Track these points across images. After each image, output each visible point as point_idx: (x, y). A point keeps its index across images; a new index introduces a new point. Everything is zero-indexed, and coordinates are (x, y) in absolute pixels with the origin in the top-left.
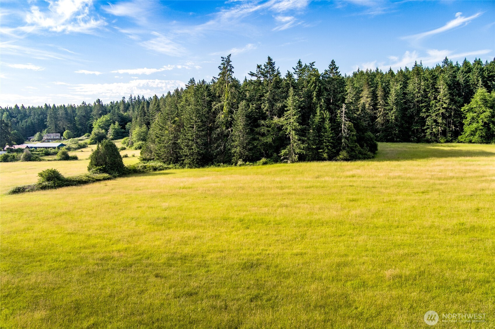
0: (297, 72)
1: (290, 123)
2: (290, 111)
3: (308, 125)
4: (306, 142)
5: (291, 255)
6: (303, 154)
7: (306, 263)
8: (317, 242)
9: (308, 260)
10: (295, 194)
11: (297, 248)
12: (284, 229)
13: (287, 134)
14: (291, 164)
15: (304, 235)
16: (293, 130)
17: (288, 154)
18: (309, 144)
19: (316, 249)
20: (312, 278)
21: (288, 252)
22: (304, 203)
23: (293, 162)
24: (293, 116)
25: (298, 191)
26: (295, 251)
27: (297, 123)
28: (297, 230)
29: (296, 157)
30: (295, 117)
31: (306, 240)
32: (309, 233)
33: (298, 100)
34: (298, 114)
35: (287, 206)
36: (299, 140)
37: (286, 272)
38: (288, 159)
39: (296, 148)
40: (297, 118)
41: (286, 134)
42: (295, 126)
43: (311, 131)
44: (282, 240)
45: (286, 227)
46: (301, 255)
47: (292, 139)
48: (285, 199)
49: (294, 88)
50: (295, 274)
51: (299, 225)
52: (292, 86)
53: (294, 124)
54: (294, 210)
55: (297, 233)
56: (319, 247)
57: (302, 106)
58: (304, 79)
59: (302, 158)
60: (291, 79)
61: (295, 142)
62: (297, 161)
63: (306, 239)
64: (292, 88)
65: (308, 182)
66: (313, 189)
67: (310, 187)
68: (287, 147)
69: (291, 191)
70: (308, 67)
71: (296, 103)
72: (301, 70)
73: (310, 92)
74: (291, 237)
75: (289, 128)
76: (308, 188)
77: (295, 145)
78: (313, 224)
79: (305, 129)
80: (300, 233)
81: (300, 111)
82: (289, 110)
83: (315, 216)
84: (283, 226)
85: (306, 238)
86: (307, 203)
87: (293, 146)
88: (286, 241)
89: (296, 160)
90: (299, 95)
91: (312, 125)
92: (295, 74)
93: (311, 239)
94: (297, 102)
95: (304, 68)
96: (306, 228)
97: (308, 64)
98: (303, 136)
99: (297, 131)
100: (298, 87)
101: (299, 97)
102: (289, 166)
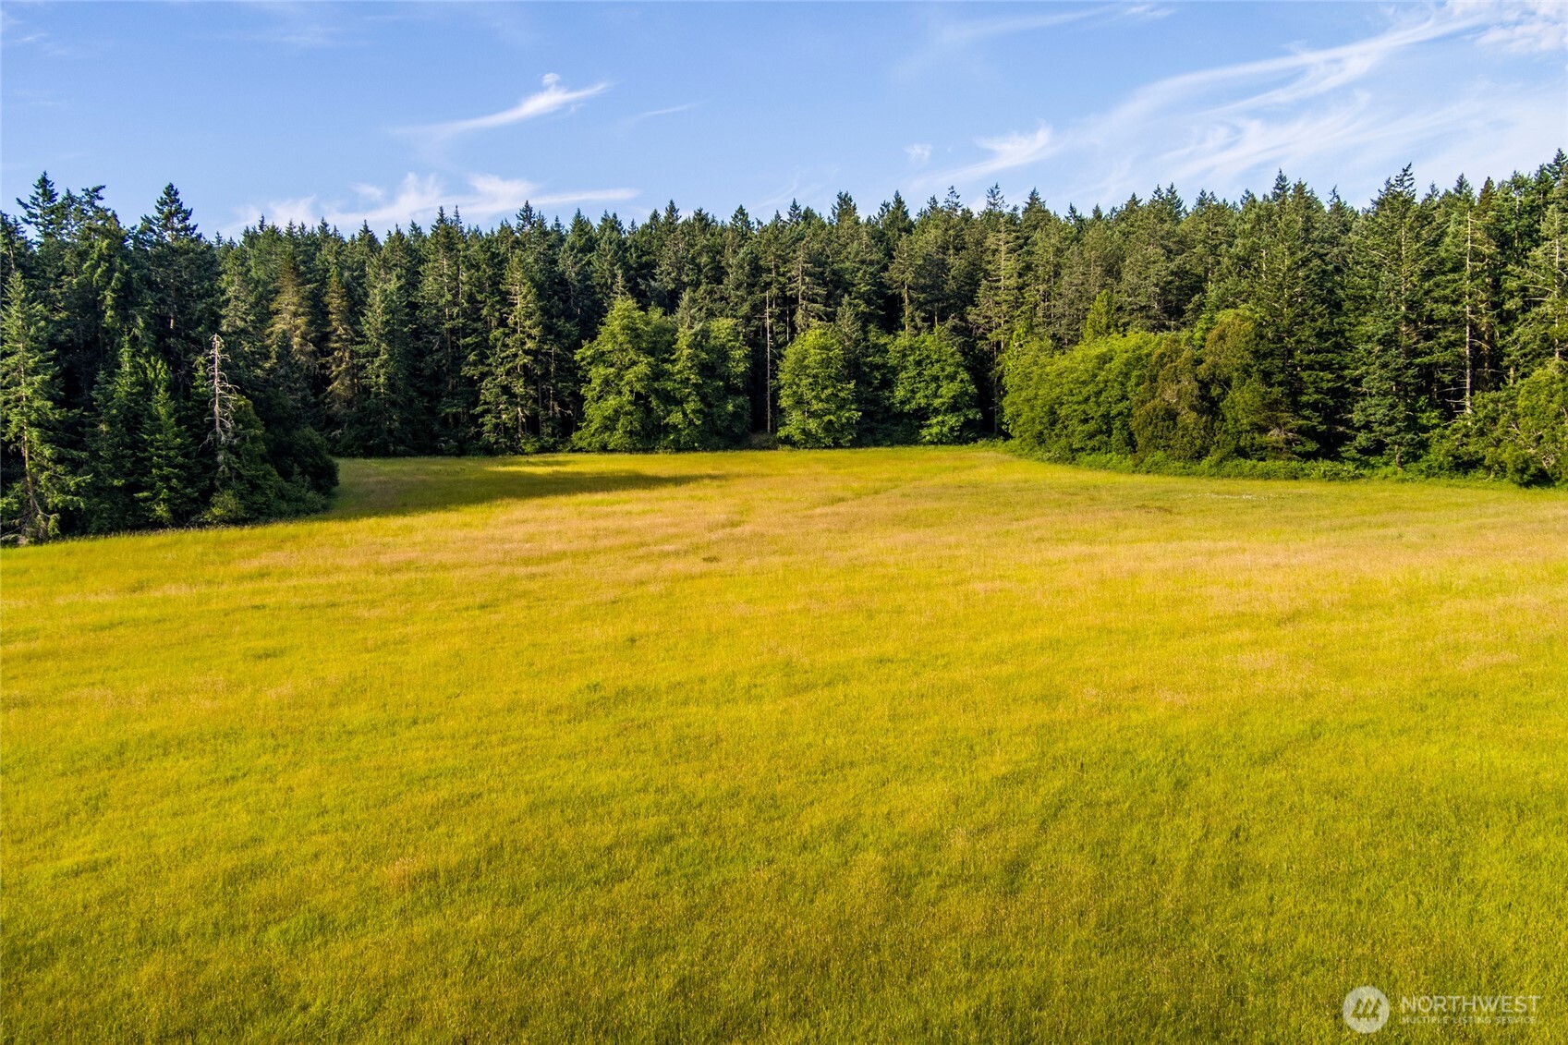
0: (35, 216)
1: (19, 399)
2: (16, 358)
3: (90, 408)
4: (85, 467)
5: (55, 877)
6: (78, 509)
7: (115, 894)
8: (149, 815)
9: (121, 883)
10: (51, 654)
11: (78, 848)
12: (21, 787)
13: (10, 442)
14: (32, 549)
15: (98, 798)
16: (31, 424)
17: (19, 511)
18: (97, 474)
19: (150, 838)
20: (141, 942)
21: (45, 871)
22: (93, 684)
23: (39, 540)
24: (27, 373)
25: (65, 644)
26: (67, 863)
27: (48, 399)
28: (72, 783)
29: (52, 522)
30: (38, 378)
31: (109, 814)
32: (116, 788)
33: (46, 319)
34: (47, 368)
35: (24, 704)
36: (59, 460)
37: (41, 945)
38: (19, 532)
39: (48, 489)
40: (43, 382)
41: (6, 439)
42: (37, 410)
43: (103, 427)
44: (13, 832)
45: (24, 780)
46: (95, 869)
47: (31, 458)
48: (14, 678)
49: (27, 272)
50: (73, 942)
51: (78, 765)
52: (19, 266)
53: (36, 404)
54: (55, 714)
55: (72, 796)
56: (160, 830)
57: (62, 338)
58: (64, 245)
59: (72, 525)
60: (12, 242)
61: (43, 469)
62: (56, 538)
63: (110, 811)
64: (18, 275)
65: (104, 607)
66: (121, 630)
67: (112, 626)
68: (13, 489)
69: (37, 645)
70: (80, 203)
71: (39, 330)
72: (52, 212)
73: (91, 292)
74: (51, 814)
75: (14, 418)
76: (102, 628)
77: (43, 478)
78: (129, 755)
79: (80, 422)
80: (84, 795)
81: (55, 359)
82: (11, 354)
83: (135, 725)
84: (16, 777)
85: (109, 806)
86: (103, 683)
87: (35, 482)
88: (32, 833)
89: (51, 534)
90: (47, 300)
91: (106, 407)
92: (29, 223)
93: (127, 808)
94: (42, 323)
95: (63, 206)
96: (105, 774)
97: (78, 193)
98: (73, 445)
99: (47, 429)
100: (44, 271)
101: (50, 307)
102: (25, 556)
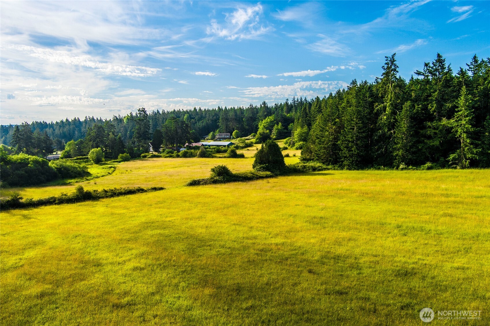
0: (471, 68)
1: (461, 125)
3: (483, 127)
4: (480, 146)
5: (451, 268)
6: (476, 159)
7: (468, 278)
8: (483, 258)
9: (471, 276)
10: (462, 203)
11: (460, 261)
12: (446, 239)
13: (458, 137)
14: (461, 170)
15: (468, 248)
16: (464, 132)
17: (458, 158)
18: (483, 149)
19: (482, 265)
20: (473, 295)
21: (448, 266)
22: (473, 214)
23: (463, 167)
24: (464, 117)
25: (466, 200)
26: (456, 265)
27: (470, 125)
28: (461, 242)
29: (467, 163)
30: (468, 118)
31: (471, 254)
32: (474, 247)
33: (472, 100)
34: (471, 115)
35: (451, 216)
36: (471, 144)
37: (444, 285)
38: (457, 165)
39: (467, 152)
41: (456, 136)
42: (467, 128)
43: (487, 134)
44: (442, 252)
45: (448, 238)
46: (463, 269)
47: (463, 143)
48: (450, 208)
49: (467, 86)
50: (453, 288)
51: (464, 237)
52: (466, 84)
53: (466, 126)
54: (460, 221)
55: (460, 246)
56: (486, 264)
57: (476, 106)
58: (480, 76)
59: (474, 164)
60: (464, 77)
61: (466, 146)
62: (468, 168)
64: (464, 87)
65: (480, 191)
66: (484, 199)
67: (482, 197)
68: (457, 152)
69: (458, 199)
70: (486, 63)
71: (469, 103)
72: (477, 66)
73: (487, 91)
74: (453, 249)
75: (459, 130)
76: (478, 197)
77: (466, 149)
78: (480, 238)
79: (480, 132)
80: (464, 246)
81: (473, 112)
82: (461, 111)
83: (484, 229)
84: (445, 236)
85: (471, 252)
86: (476, 214)
87: (464, 150)
88: (447, 253)
89: (467, 166)
90: (473, 94)
91: (488, 127)
92: (469, 71)
93: (476, 254)
94: (471, 101)
95: (480, 64)
96: (472, 242)
97: (485, 59)
98: (477, 139)
99: (469, 134)
101: (473, 96)
102: (458, 172)
